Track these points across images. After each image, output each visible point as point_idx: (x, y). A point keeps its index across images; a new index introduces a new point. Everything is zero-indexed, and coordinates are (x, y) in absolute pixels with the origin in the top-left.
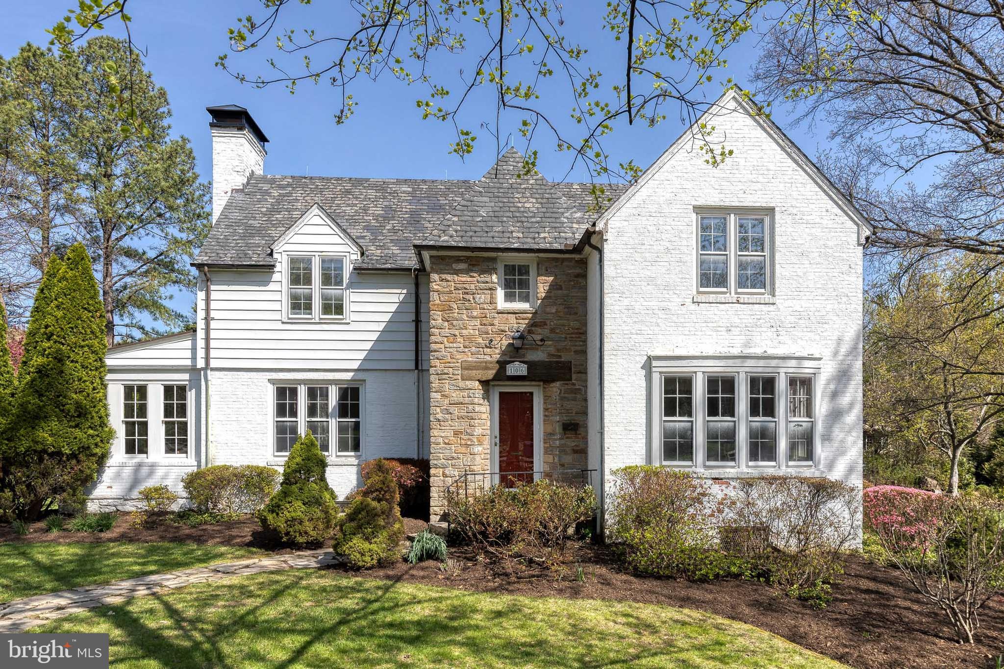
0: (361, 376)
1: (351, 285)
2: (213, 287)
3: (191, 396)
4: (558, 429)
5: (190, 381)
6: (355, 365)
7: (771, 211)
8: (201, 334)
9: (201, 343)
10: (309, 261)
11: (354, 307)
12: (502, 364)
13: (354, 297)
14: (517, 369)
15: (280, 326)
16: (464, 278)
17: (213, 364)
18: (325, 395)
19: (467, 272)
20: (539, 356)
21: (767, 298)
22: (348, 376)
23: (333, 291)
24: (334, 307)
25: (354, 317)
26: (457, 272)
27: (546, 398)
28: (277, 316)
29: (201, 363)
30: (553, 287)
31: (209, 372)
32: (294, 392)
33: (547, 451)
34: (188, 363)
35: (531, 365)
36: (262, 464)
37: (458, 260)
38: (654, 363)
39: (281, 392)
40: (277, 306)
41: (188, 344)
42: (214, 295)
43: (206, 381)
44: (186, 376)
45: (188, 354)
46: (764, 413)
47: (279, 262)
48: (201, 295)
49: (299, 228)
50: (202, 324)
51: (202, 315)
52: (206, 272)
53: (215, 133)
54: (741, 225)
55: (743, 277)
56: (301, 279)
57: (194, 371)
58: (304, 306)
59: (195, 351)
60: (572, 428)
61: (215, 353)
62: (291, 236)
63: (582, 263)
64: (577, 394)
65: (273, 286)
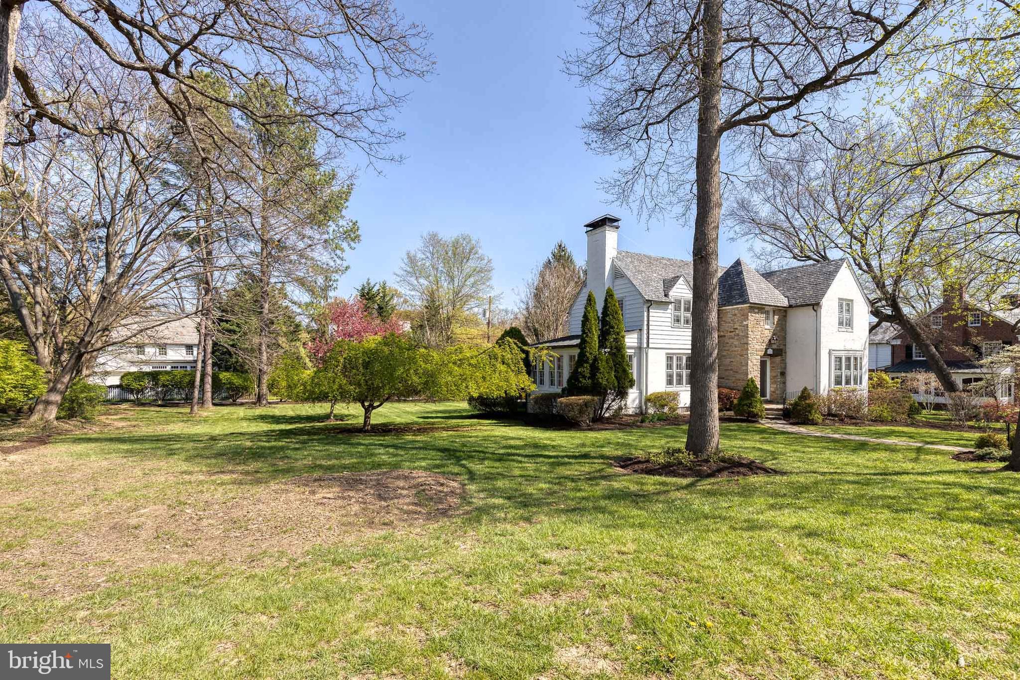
2: (651, 310)
3: (635, 361)
4: (780, 375)
5: (635, 353)
7: (852, 301)
8: (644, 331)
9: (644, 336)
10: (680, 301)
12: (766, 349)
14: (769, 351)
15: (670, 329)
17: (651, 345)
18: (681, 360)
19: (758, 313)
20: (775, 347)
21: (850, 330)
23: (687, 314)
24: (687, 322)
26: (756, 313)
27: (772, 362)
28: (669, 324)
29: (645, 346)
30: (779, 320)
31: (649, 349)
32: (671, 358)
33: (772, 383)
34: (636, 345)
35: (774, 350)
37: (756, 308)
38: (832, 352)
39: (669, 358)
40: (669, 320)
41: (636, 336)
42: (651, 314)
43: (647, 354)
44: (633, 351)
46: (856, 369)
47: (673, 300)
48: (646, 314)
49: (677, 286)
50: (645, 327)
51: (646, 323)
52: (650, 303)
53: (607, 228)
54: (846, 305)
55: (846, 323)
56: (677, 309)
57: (640, 348)
58: (678, 320)
59: (640, 339)
60: (783, 374)
61: (651, 341)
62: (674, 289)
63: (786, 311)
64: (784, 361)
65: (669, 311)
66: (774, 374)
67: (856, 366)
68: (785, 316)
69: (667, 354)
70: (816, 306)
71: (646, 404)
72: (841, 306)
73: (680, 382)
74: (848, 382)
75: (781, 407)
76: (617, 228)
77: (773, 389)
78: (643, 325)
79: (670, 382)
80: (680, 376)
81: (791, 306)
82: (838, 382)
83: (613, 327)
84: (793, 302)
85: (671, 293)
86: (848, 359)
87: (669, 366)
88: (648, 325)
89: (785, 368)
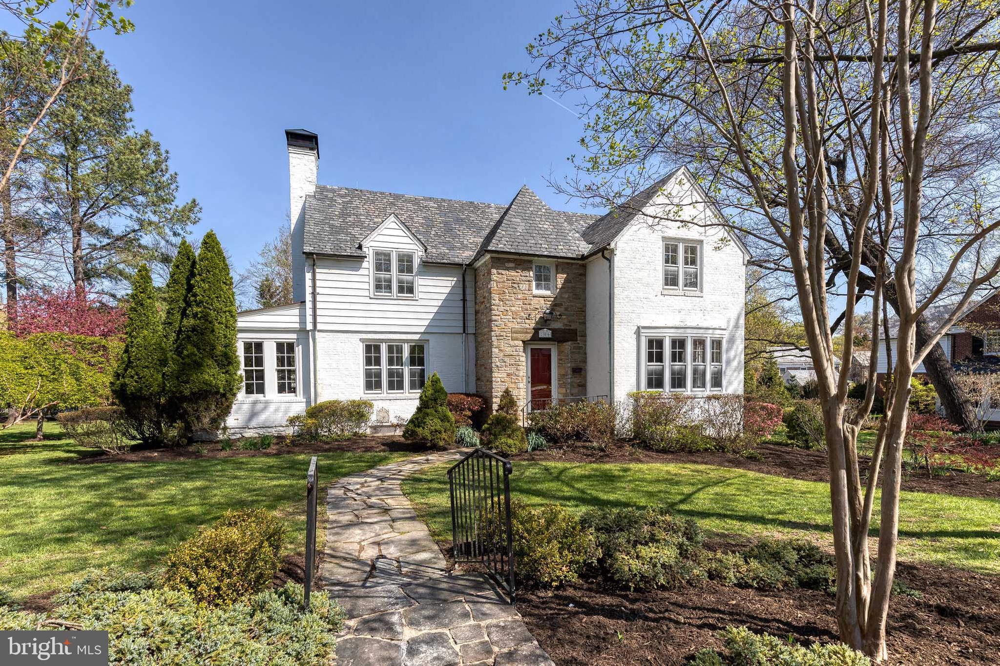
0: (426, 337)
1: (420, 273)
2: (317, 270)
3: (298, 351)
4: (569, 372)
5: (297, 339)
6: (422, 330)
7: (700, 242)
8: (309, 305)
9: (309, 312)
10: (389, 255)
11: (421, 289)
12: (536, 330)
13: (421, 282)
14: (545, 333)
15: (368, 300)
16: (513, 273)
17: (319, 327)
18: (400, 350)
19: (514, 269)
20: (558, 325)
21: (698, 293)
22: (417, 337)
23: (406, 277)
24: (407, 289)
25: (421, 295)
26: (508, 269)
27: (560, 353)
28: (366, 293)
29: (309, 327)
30: (566, 281)
31: (317, 333)
32: (377, 349)
33: (560, 386)
34: (297, 326)
35: (554, 331)
36: (357, 398)
37: (509, 260)
38: (642, 331)
39: (368, 348)
40: (366, 286)
41: (296, 311)
42: (318, 276)
44: (294, 336)
45: (297, 319)
46: (701, 360)
47: (370, 254)
49: (381, 230)
50: (309, 298)
51: (309, 290)
52: (318, 259)
54: (684, 250)
55: (684, 280)
56: (383, 268)
57: (303, 332)
58: (384, 287)
59: (303, 316)
60: (579, 371)
61: (319, 319)
62: (375, 236)
64: (581, 351)
65: (363, 271)
66: (563, 372)
67: (700, 355)
68: (579, 273)
69: (365, 340)
70: (605, 251)
72: (671, 250)
73: (395, 385)
77: (562, 397)
78: (306, 294)
79: (372, 386)
80: (395, 376)
81: (584, 257)
82: (655, 382)
85: (367, 243)
86: (679, 343)
87: (371, 361)
88: (314, 294)
89: (583, 362)
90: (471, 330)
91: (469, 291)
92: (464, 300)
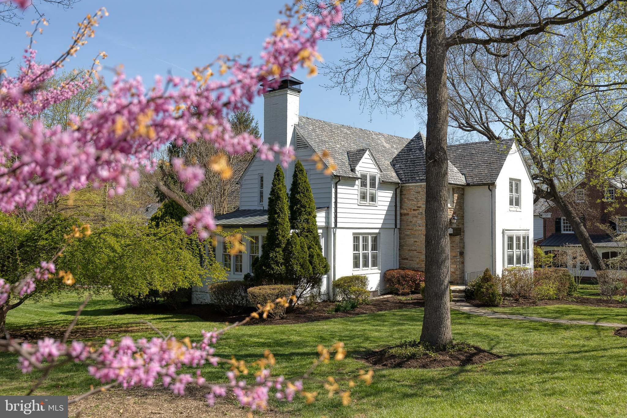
1: (380, 188)
2: (338, 187)
3: (322, 241)
4: (458, 254)
5: (322, 233)
7: (520, 180)
8: (332, 210)
9: (332, 215)
10: (366, 176)
11: (379, 199)
13: (379, 194)
14: (450, 231)
15: (356, 206)
17: (339, 225)
18: (367, 240)
20: (454, 226)
21: (518, 210)
22: (377, 231)
23: (373, 191)
24: (373, 199)
25: (380, 203)
27: (452, 242)
28: (356, 201)
29: (333, 226)
30: (458, 199)
31: (338, 231)
33: (452, 263)
34: (323, 224)
35: (453, 229)
36: (350, 274)
38: (506, 232)
39: (356, 238)
40: (356, 197)
41: (323, 214)
42: (339, 191)
43: (334, 234)
45: (324, 220)
46: (524, 248)
47: (359, 176)
48: (333, 190)
49: (363, 160)
50: (333, 205)
51: (333, 200)
52: (338, 180)
53: (289, 92)
54: (515, 184)
55: (515, 202)
56: (364, 184)
57: (328, 228)
58: (363, 197)
59: (328, 218)
60: (462, 254)
61: (338, 220)
62: (360, 164)
63: (463, 189)
64: (462, 240)
65: (356, 187)
66: (454, 254)
67: (524, 244)
68: (463, 194)
69: (354, 234)
70: (491, 186)
71: (334, 289)
72: (511, 185)
73: (366, 265)
74: (518, 262)
75: (462, 288)
76: (299, 91)
77: (453, 270)
78: (330, 202)
79: (356, 265)
80: (365, 257)
81: (468, 185)
82: (510, 261)
83: (304, 207)
84: (470, 180)
85: (358, 168)
86: (518, 238)
87: (356, 248)
88: (336, 203)
89: (464, 248)
90: (398, 226)
91: (398, 199)
92: (396, 206)
